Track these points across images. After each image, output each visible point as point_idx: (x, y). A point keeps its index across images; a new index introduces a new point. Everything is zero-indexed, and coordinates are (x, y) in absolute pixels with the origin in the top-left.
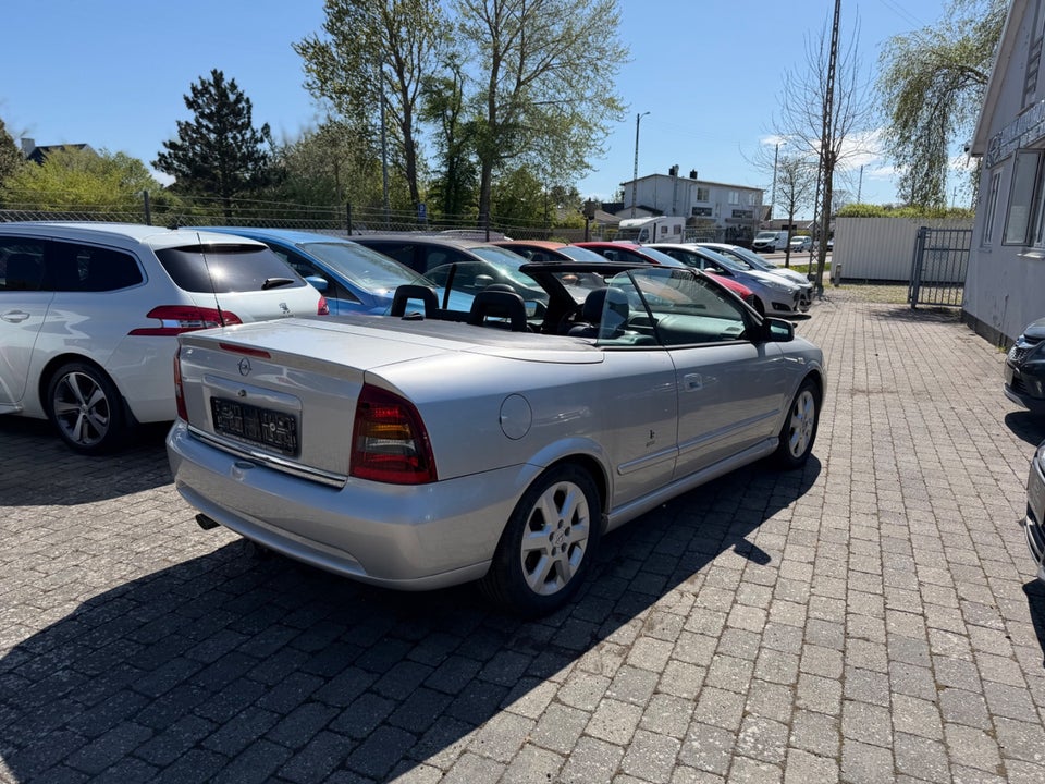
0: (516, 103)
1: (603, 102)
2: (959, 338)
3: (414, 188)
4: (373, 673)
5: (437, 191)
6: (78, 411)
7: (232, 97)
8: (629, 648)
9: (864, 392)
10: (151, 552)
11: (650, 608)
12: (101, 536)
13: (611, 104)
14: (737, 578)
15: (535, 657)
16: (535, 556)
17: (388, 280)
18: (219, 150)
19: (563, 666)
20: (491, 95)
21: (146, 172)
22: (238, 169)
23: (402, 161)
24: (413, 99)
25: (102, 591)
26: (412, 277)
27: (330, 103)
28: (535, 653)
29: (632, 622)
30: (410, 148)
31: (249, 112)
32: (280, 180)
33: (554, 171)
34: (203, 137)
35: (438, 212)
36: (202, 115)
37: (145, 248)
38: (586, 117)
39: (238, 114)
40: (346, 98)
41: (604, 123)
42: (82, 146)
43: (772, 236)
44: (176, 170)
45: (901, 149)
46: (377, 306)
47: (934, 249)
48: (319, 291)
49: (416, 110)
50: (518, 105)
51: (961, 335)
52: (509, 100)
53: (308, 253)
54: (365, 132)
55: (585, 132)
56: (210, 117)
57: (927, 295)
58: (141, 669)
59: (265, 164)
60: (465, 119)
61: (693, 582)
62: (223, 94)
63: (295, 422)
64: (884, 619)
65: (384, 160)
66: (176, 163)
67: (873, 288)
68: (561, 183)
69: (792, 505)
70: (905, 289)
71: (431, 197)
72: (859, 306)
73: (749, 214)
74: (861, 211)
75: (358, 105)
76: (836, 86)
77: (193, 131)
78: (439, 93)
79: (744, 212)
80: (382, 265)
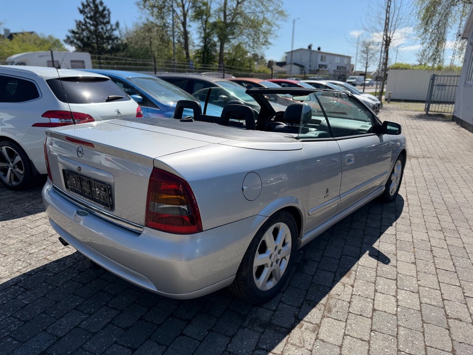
0: (236, 13)
1: (278, 13)
2: (454, 129)
3: (187, 54)
4: (163, 345)
5: (199, 55)
6: (8, 167)
7: (101, 8)
8: (318, 326)
9: (414, 157)
10: (38, 254)
11: (327, 296)
12: (12, 242)
13: (281, 13)
14: (374, 274)
15: (262, 333)
16: (261, 269)
17: (174, 97)
18: (95, 34)
19: (280, 341)
20: (224, 9)
21: (62, 45)
22: (104, 43)
23: (182, 40)
24: (188, 10)
25: (5, 280)
26: (187, 96)
27: (148, 12)
28: (262, 330)
29: (318, 306)
30: (186, 34)
31: (109, 16)
32: (124, 49)
33: (254, 46)
34: (87, 28)
35: (199, 65)
36: (87, 17)
37: (41, 78)
38: (269, 20)
39: (104, 17)
40: (155, 10)
41: (278, 22)
42: (32, 33)
43: (355, 78)
44: (75, 44)
45: (424, 35)
46: (168, 111)
47: (439, 85)
48: (138, 103)
49: (189, 16)
50: (238, 14)
51: (454, 128)
52: (233, 11)
53: (133, 83)
54: (165, 26)
55: (269, 27)
56: (91, 18)
57: (434, 108)
58: (18, 341)
59: (117, 41)
60: (212, 20)
61: (349, 277)
62: (96, 7)
63: (111, 188)
64: (466, 304)
65: (174, 40)
66: (75, 41)
67: (406, 104)
68: (258, 52)
69: (394, 224)
70: (424, 104)
71: (195, 57)
72: (401, 112)
73: (345, 68)
74: (401, 66)
75: (161, 13)
76: (392, 4)
77: (83, 25)
78: (200, 7)
79: (342, 67)
80: (172, 90)
